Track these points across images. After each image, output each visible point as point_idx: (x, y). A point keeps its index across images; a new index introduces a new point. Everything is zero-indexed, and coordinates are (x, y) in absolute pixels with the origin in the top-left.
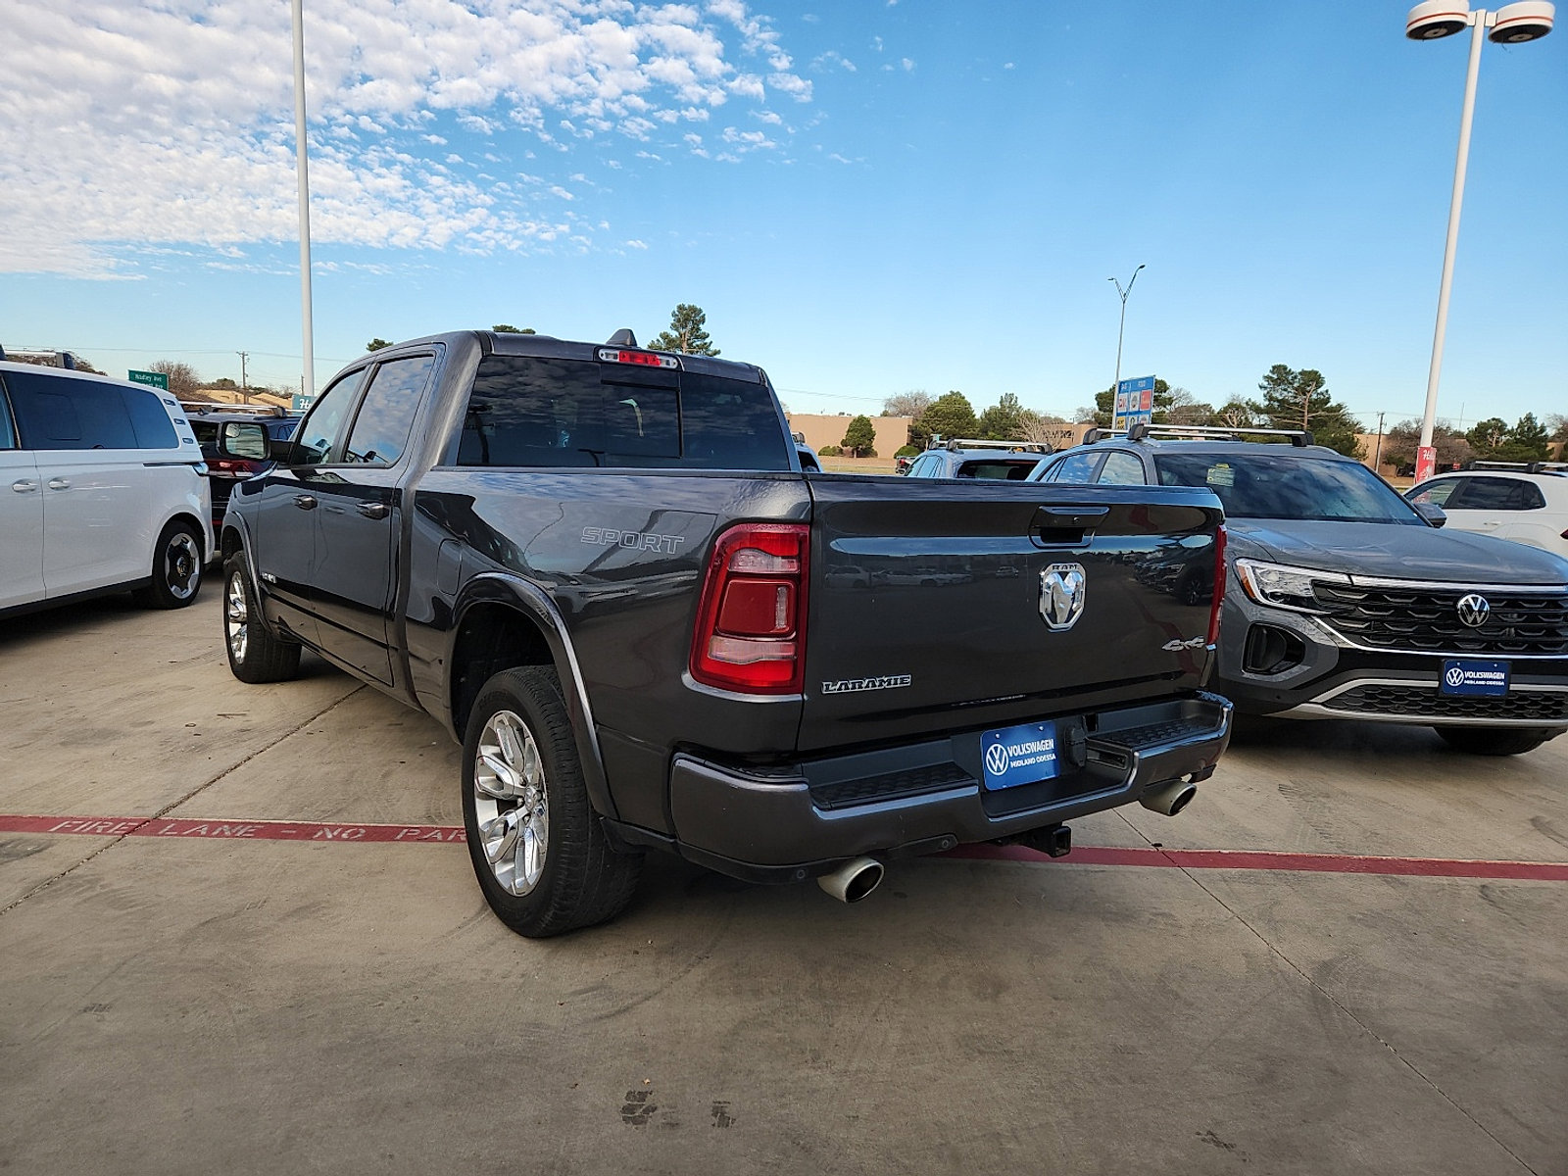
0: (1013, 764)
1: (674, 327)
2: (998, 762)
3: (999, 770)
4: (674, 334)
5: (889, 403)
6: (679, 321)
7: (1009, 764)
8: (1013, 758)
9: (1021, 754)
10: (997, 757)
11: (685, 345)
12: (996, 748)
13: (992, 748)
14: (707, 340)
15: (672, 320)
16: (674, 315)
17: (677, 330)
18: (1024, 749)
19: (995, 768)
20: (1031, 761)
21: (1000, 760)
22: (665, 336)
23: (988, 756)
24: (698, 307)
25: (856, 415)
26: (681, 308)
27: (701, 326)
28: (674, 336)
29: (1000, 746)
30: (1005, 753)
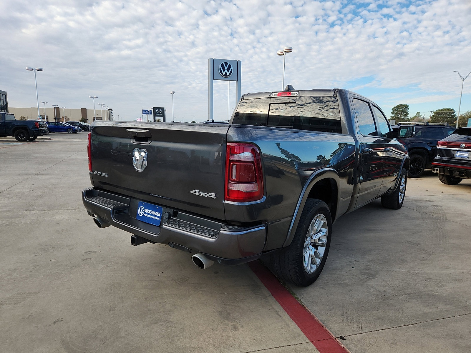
0: (145, 215)
2: (141, 212)
3: (140, 215)
7: (144, 214)
8: (145, 213)
9: (148, 213)
10: (141, 210)
12: (142, 208)
13: (141, 207)
18: (149, 212)
19: (140, 213)
20: (150, 216)
21: (142, 211)
23: (139, 209)
29: (143, 208)
30: (144, 210)
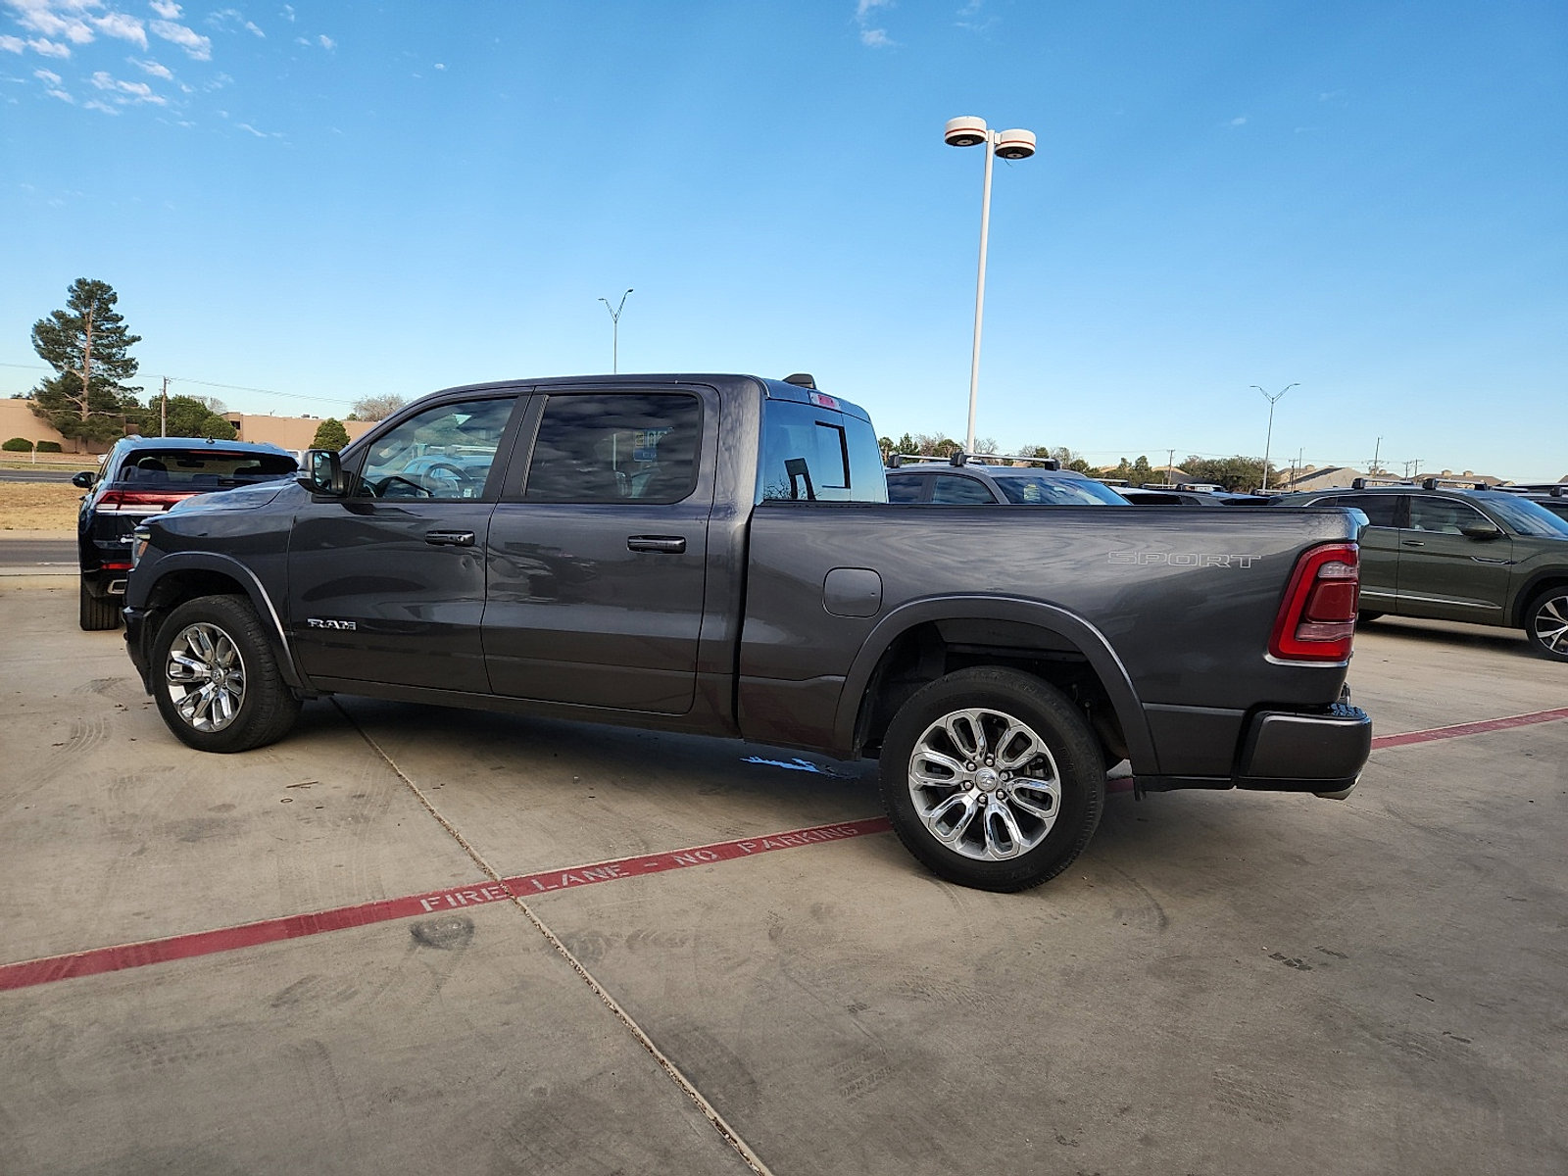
1: (72, 304)
4: (73, 313)
5: (360, 406)
6: (78, 297)
11: (90, 328)
14: (120, 324)
15: (69, 296)
16: (71, 289)
17: (76, 308)
22: (59, 315)
24: (106, 283)
25: (326, 418)
26: (81, 283)
27: (111, 306)
28: (72, 316)
